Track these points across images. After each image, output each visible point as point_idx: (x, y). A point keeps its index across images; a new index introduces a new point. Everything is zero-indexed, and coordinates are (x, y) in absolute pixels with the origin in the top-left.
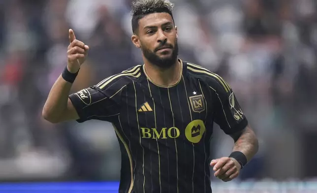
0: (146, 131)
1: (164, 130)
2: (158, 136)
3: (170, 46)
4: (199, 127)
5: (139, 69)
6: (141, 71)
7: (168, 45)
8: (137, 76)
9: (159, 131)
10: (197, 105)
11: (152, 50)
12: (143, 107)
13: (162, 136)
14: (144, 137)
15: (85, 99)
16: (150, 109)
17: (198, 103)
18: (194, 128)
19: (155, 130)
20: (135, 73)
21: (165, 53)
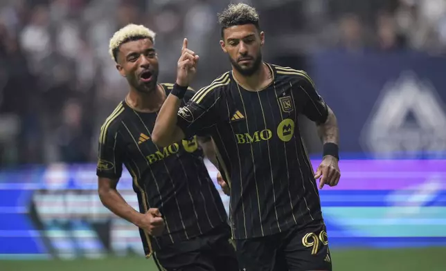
0: (240, 136)
1: (256, 133)
2: (252, 140)
3: (252, 58)
4: (289, 126)
5: (228, 75)
6: (231, 76)
7: (249, 56)
8: (227, 83)
9: (252, 135)
10: (286, 106)
11: (236, 61)
12: (235, 116)
13: (255, 139)
14: (239, 142)
15: (188, 118)
16: (242, 117)
17: (287, 104)
18: (285, 128)
19: (247, 135)
20: (224, 80)
21: (245, 64)
